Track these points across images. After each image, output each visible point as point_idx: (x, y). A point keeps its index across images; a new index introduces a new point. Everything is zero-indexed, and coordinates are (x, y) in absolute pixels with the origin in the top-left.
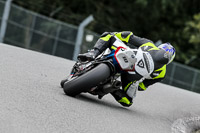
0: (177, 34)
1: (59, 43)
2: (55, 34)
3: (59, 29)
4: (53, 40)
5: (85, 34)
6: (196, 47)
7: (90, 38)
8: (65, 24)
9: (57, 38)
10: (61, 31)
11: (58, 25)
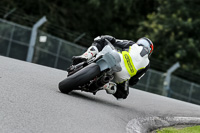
0: (131, 34)
1: (13, 45)
2: (9, 35)
3: (13, 30)
4: (7, 42)
5: (38, 35)
7: (43, 39)
8: (19, 26)
9: (11, 40)
10: (15, 33)
11: (12, 26)
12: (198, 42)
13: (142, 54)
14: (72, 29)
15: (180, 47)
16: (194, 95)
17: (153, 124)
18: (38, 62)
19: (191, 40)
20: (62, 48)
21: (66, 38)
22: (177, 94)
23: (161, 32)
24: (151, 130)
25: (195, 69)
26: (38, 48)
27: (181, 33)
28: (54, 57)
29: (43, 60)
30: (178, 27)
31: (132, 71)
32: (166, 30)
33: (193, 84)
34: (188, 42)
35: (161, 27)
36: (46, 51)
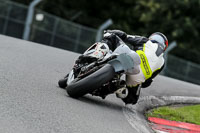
0: (128, 13)
1: (10, 23)
2: (6, 13)
3: (9, 9)
4: (3, 20)
5: (35, 13)
6: (147, 25)
7: (40, 17)
8: (16, 4)
9: (7, 18)
10: (12, 11)
11: (8, 5)
12: (195, 20)
13: (158, 54)
14: (69, 7)
15: (177, 25)
16: (190, 74)
17: (150, 103)
18: (35, 41)
19: (188, 19)
20: (59, 26)
21: (63, 16)
22: (173, 73)
23: (158, 11)
24: (148, 110)
25: (192, 47)
26: (35, 27)
27: (178, 12)
28: (50, 35)
29: (40, 38)
30: (175, 6)
31: (148, 73)
32: (163, 9)
33: (189, 63)
34: (184, 21)
35: (158, 6)
36: (42, 29)
